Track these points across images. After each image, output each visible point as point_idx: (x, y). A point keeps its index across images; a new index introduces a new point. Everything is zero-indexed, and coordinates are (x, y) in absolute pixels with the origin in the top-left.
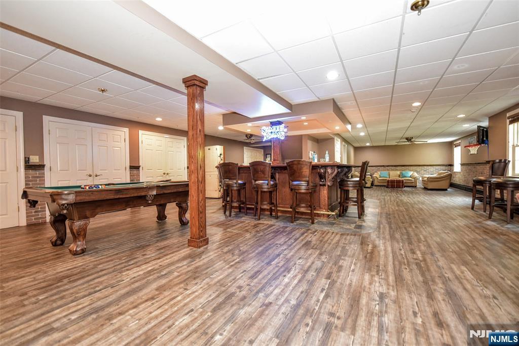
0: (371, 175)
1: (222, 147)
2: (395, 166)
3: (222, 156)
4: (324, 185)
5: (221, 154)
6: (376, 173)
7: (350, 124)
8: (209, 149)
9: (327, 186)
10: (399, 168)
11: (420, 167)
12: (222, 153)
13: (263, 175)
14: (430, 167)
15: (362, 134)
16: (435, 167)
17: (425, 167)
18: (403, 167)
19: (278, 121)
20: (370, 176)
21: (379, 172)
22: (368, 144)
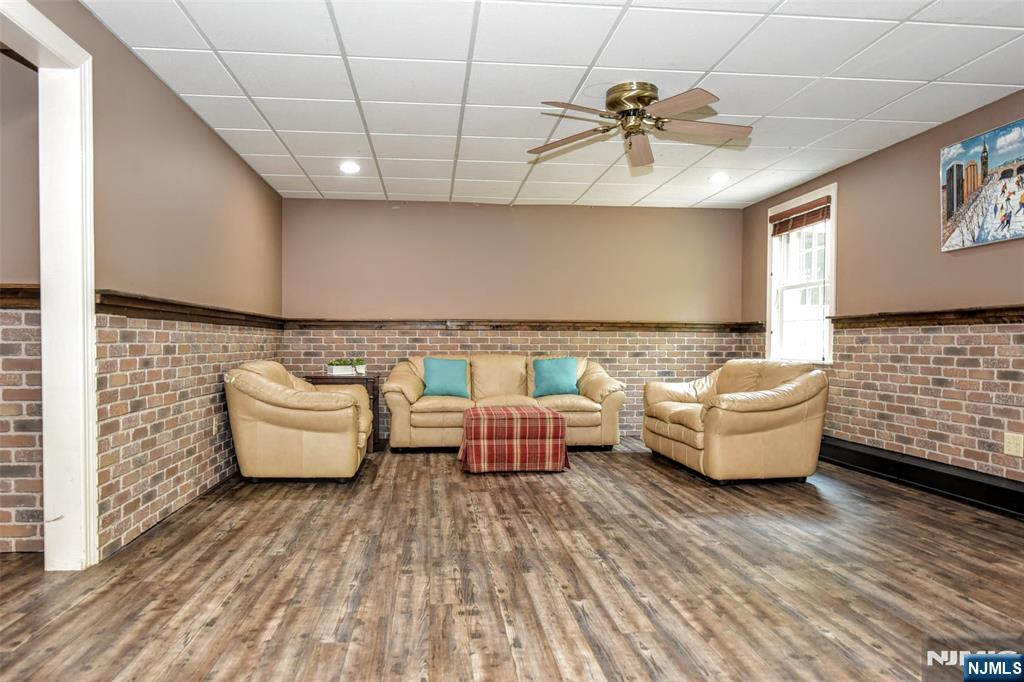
2: (498, 326)
6: (402, 367)
10: (517, 338)
11: (618, 335)
14: (657, 336)
16: (676, 335)
17: (638, 335)
18: (539, 335)
21: (418, 362)
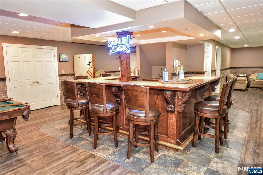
0: (246, 77)
1: (92, 54)
3: (91, 64)
4: (173, 112)
5: (90, 62)
6: (252, 75)
7: (219, 28)
8: (79, 57)
9: (176, 112)
12: (92, 61)
13: (97, 99)
15: (237, 38)
19: (124, 31)
20: (245, 79)
21: (256, 74)
22: (246, 46)
